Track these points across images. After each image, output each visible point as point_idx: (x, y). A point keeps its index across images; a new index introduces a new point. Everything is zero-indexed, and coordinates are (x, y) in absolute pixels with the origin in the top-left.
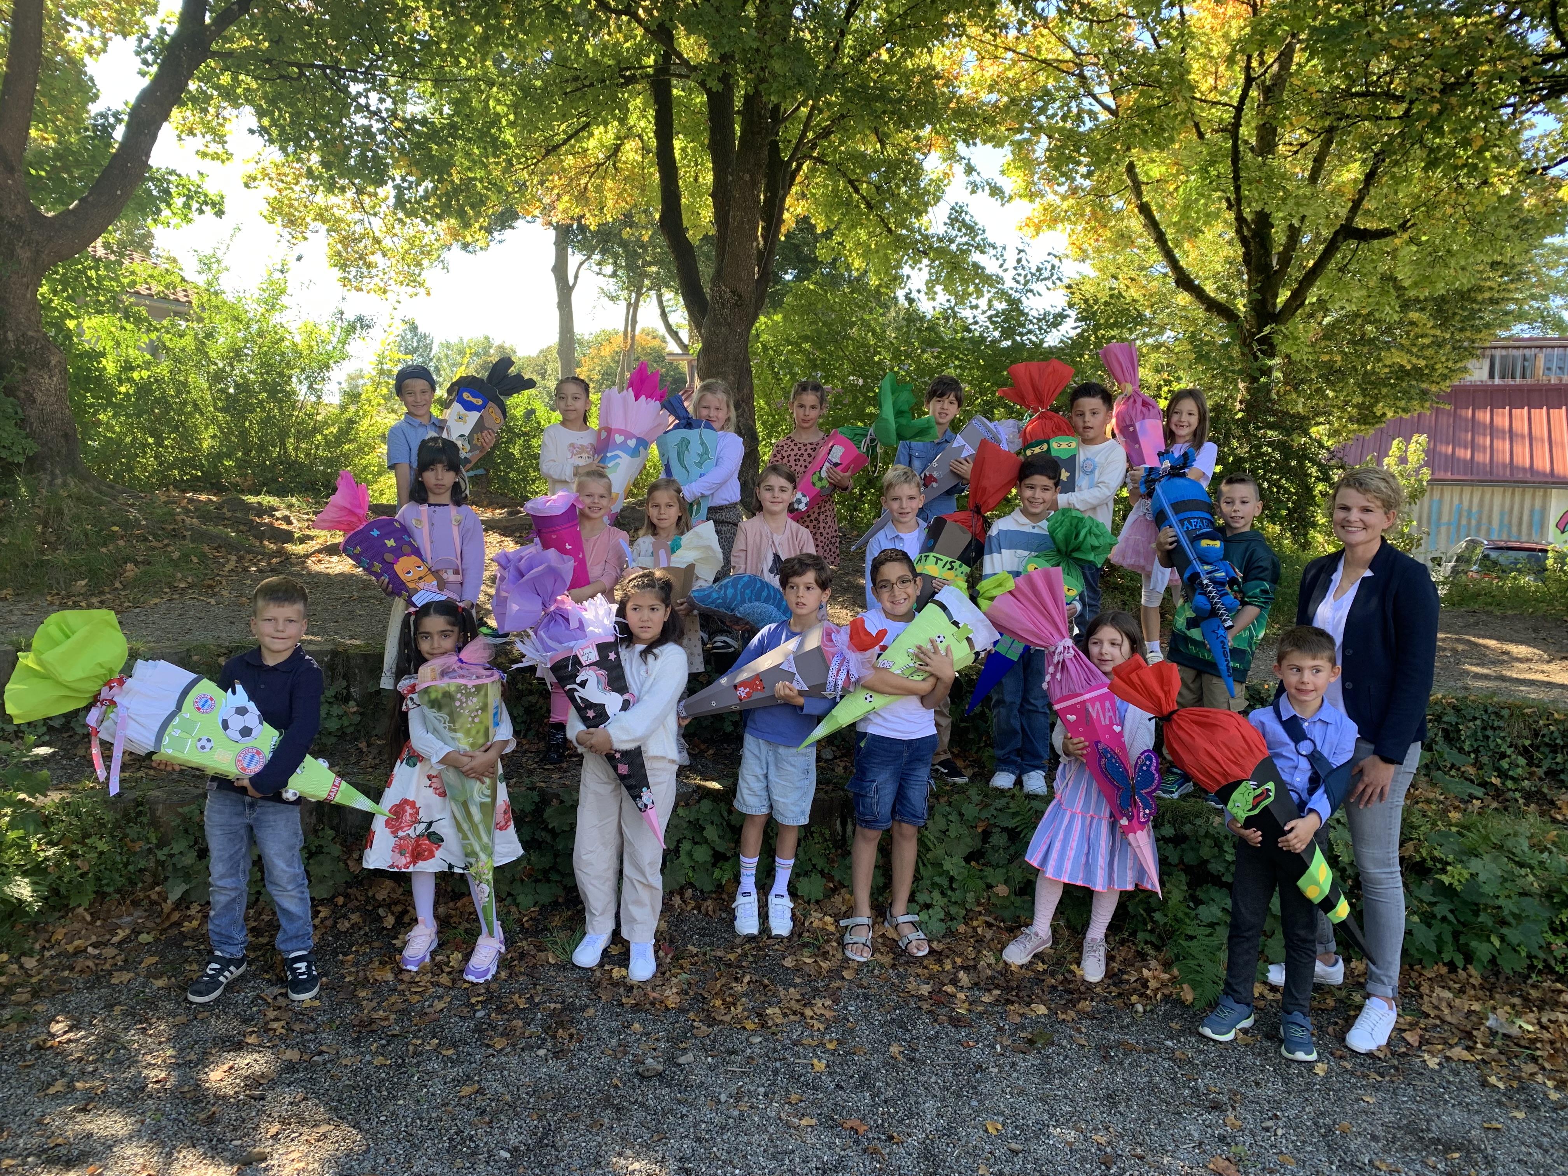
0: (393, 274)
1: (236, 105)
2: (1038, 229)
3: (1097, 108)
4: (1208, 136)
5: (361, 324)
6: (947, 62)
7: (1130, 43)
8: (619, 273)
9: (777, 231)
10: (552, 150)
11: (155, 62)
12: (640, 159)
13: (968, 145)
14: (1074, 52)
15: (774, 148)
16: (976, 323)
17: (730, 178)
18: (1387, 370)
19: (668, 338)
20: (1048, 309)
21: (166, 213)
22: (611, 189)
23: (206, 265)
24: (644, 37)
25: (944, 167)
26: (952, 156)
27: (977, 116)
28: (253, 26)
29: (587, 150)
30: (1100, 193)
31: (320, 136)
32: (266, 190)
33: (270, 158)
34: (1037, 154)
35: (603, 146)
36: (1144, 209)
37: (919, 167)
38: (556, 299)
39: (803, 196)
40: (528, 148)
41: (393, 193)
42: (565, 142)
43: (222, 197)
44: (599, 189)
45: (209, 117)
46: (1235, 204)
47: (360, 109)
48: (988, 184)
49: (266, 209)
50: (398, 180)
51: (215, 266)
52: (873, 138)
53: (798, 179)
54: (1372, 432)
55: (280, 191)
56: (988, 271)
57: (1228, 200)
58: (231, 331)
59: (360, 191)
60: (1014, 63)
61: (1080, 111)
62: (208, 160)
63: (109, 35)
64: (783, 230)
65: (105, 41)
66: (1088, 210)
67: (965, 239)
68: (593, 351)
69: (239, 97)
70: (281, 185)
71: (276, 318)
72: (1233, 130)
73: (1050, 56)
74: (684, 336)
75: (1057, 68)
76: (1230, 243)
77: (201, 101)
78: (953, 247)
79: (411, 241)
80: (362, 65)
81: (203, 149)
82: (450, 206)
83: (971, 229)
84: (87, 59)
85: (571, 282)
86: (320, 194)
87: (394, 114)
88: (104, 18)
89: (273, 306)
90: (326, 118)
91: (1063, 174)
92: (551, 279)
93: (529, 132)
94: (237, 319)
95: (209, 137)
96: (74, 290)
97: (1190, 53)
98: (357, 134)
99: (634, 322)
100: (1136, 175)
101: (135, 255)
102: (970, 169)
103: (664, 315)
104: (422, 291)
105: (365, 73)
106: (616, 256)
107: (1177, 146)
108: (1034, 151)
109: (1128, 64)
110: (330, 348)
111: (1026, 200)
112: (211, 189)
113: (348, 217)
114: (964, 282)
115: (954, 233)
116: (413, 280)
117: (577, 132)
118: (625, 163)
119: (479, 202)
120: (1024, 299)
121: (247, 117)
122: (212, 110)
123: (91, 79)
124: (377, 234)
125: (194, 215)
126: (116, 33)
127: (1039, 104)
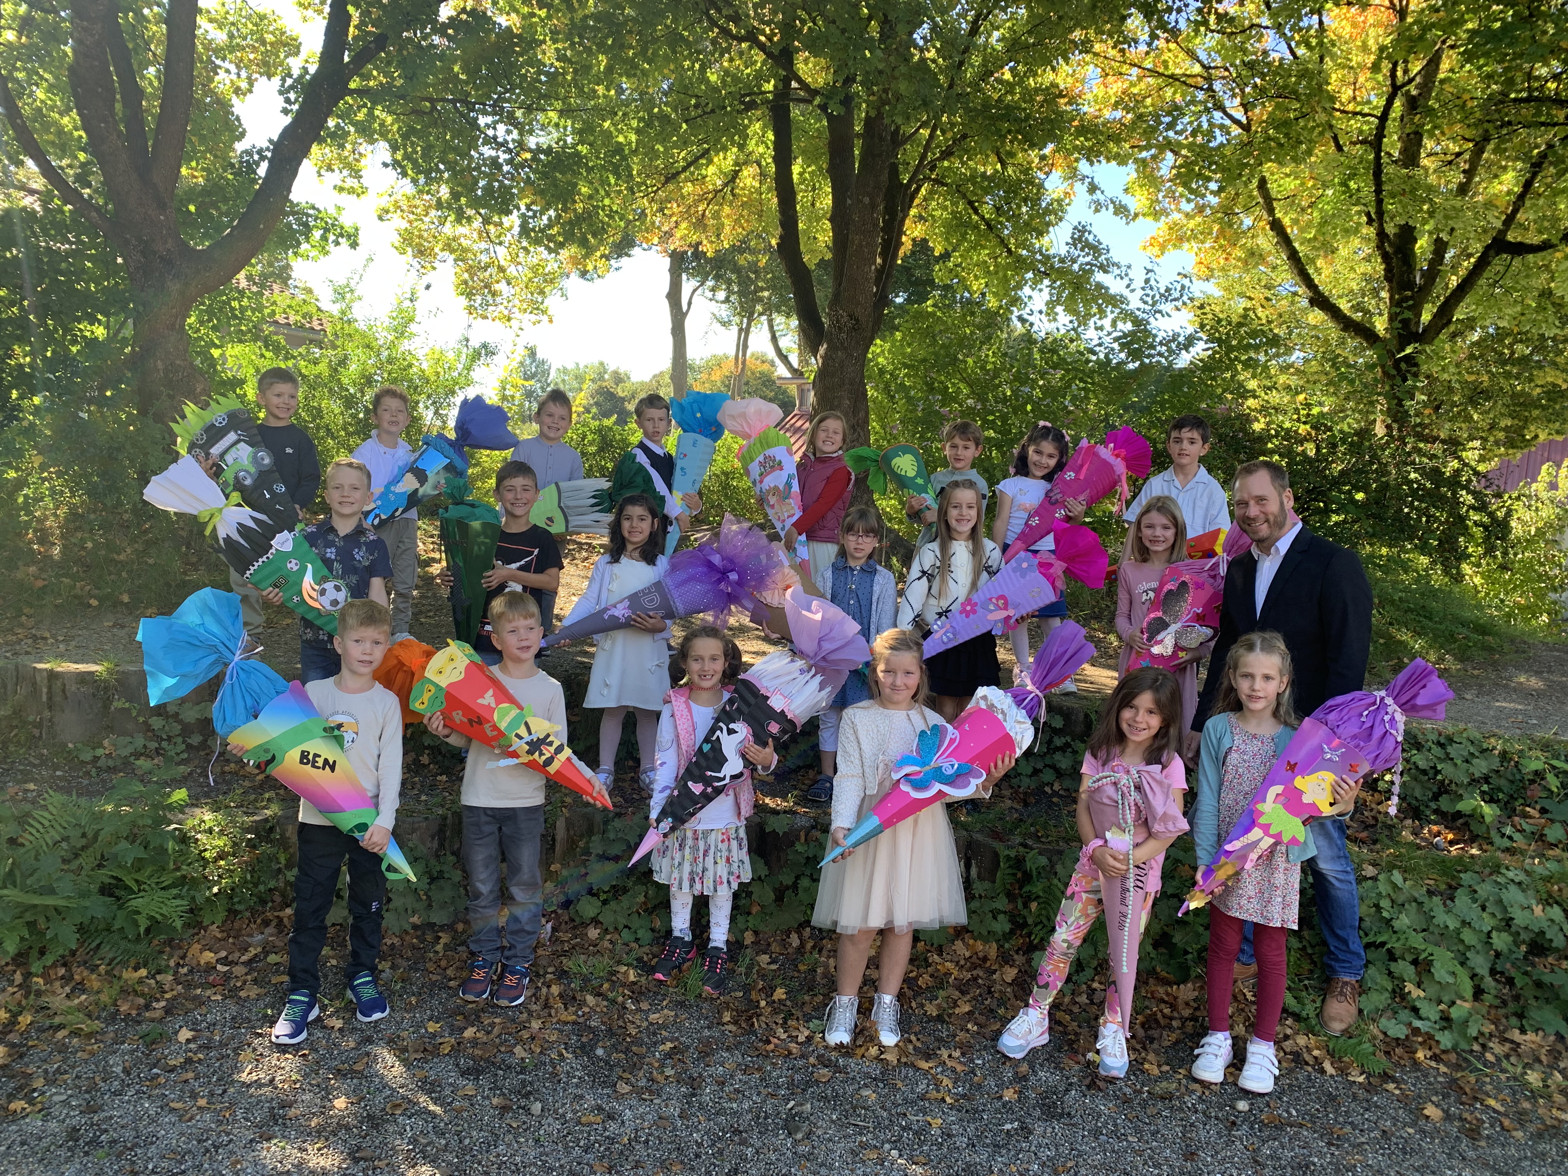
0: (517, 302)
1: (372, 141)
2: (1163, 248)
3: (1228, 122)
4: (1345, 149)
5: (486, 351)
6: (1070, 80)
7: (1265, 53)
8: (732, 298)
9: (895, 256)
10: (671, 177)
11: (296, 100)
12: (757, 185)
13: (1092, 164)
14: (1203, 66)
15: (894, 172)
16: (1100, 345)
17: (849, 202)
18: (1539, 390)
19: (778, 361)
20: (1178, 330)
21: (304, 246)
22: (728, 216)
23: (340, 294)
24: (764, 63)
25: (1064, 187)
26: (1073, 175)
27: (1102, 133)
28: (389, 63)
29: (704, 177)
30: (1228, 211)
31: (451, 166)
32: (398, 222)
33: (402, 192)
34: (1162, 172)
35: (721, 172)
36: (1277, 226)
37: (1041, 186)
38: (669, 325)
39: (921, 218)
40: (647, 176)
41: (518, 222)
42: (684, 169)
43: (357, 229)
44: (717, 216)
45: (346, 153)
46: (1377, 217)
47: (488, 141)
48: (1113, 202)
49: (397, 240)
50: (523, 209)
51: (348, 295)
52: (993, 158)
53: (917, 202)
54: (1519, 455)
55: (410, 222)
56: (1112, 291)
57: (1368, 214)
58: (363, 358)
59: (486, 221)
60: (1140, 79)
61: (1211, 124)
62: (344, 195)
63: (255, 76)
64: (901, 253)
65: (251, 82)
66: (1216, 228)
67: (1088, 259)
68: (704, 376)
69: (375, 131)
70: (412, 217)
71: (405, 345)
72: (1376, 142)
73: (1178, 71)
74: (794, 360)
75: (1184, 83)
76: (1368, 259)
77: (339, 137)
78: (1076, 267)
79: (534, 269)
80: (491, 98)
81: (340, 183)
82: (573, 234)
83: (1095, 249)
84: (235, 100)
85: (685, 308)
86: (448, 224)
87: (521, 145)
88: (250, 61)
89: (402, 333)
90: (455, 150)
91: (1192, 191)
92: (665, 305)
93: (651, 160)
94: (368, 346)
95: (346, 172)
96: (218, 320)
97: (1328, 62)
98: (485, 165)
99: (745, 346)
100: (1267, 190)
101: (275, 286)
102: (1093, 188)
103: (774, 339)
104: (545, 318)
105: (493, 106)
106: (729, 282)
107: (1313, 159)
108: (1159, 169)
109: (1263, 76)
110: (456, 374)
111: (1150, 219)
112: (347, 221)
113: (475, 247)
114: (1087, 303)
115: (1077, 253)
116: (537, 308)
117: (697, 159)
118: (743, 189)
119: (599, 232)
120: (1152, 320)
121: (382, 151)
122: (349, 147)
123: (238, 119)
124: (502, 263)
125: (331, 247)
126: (261, 75)
127: (1167, 119)
